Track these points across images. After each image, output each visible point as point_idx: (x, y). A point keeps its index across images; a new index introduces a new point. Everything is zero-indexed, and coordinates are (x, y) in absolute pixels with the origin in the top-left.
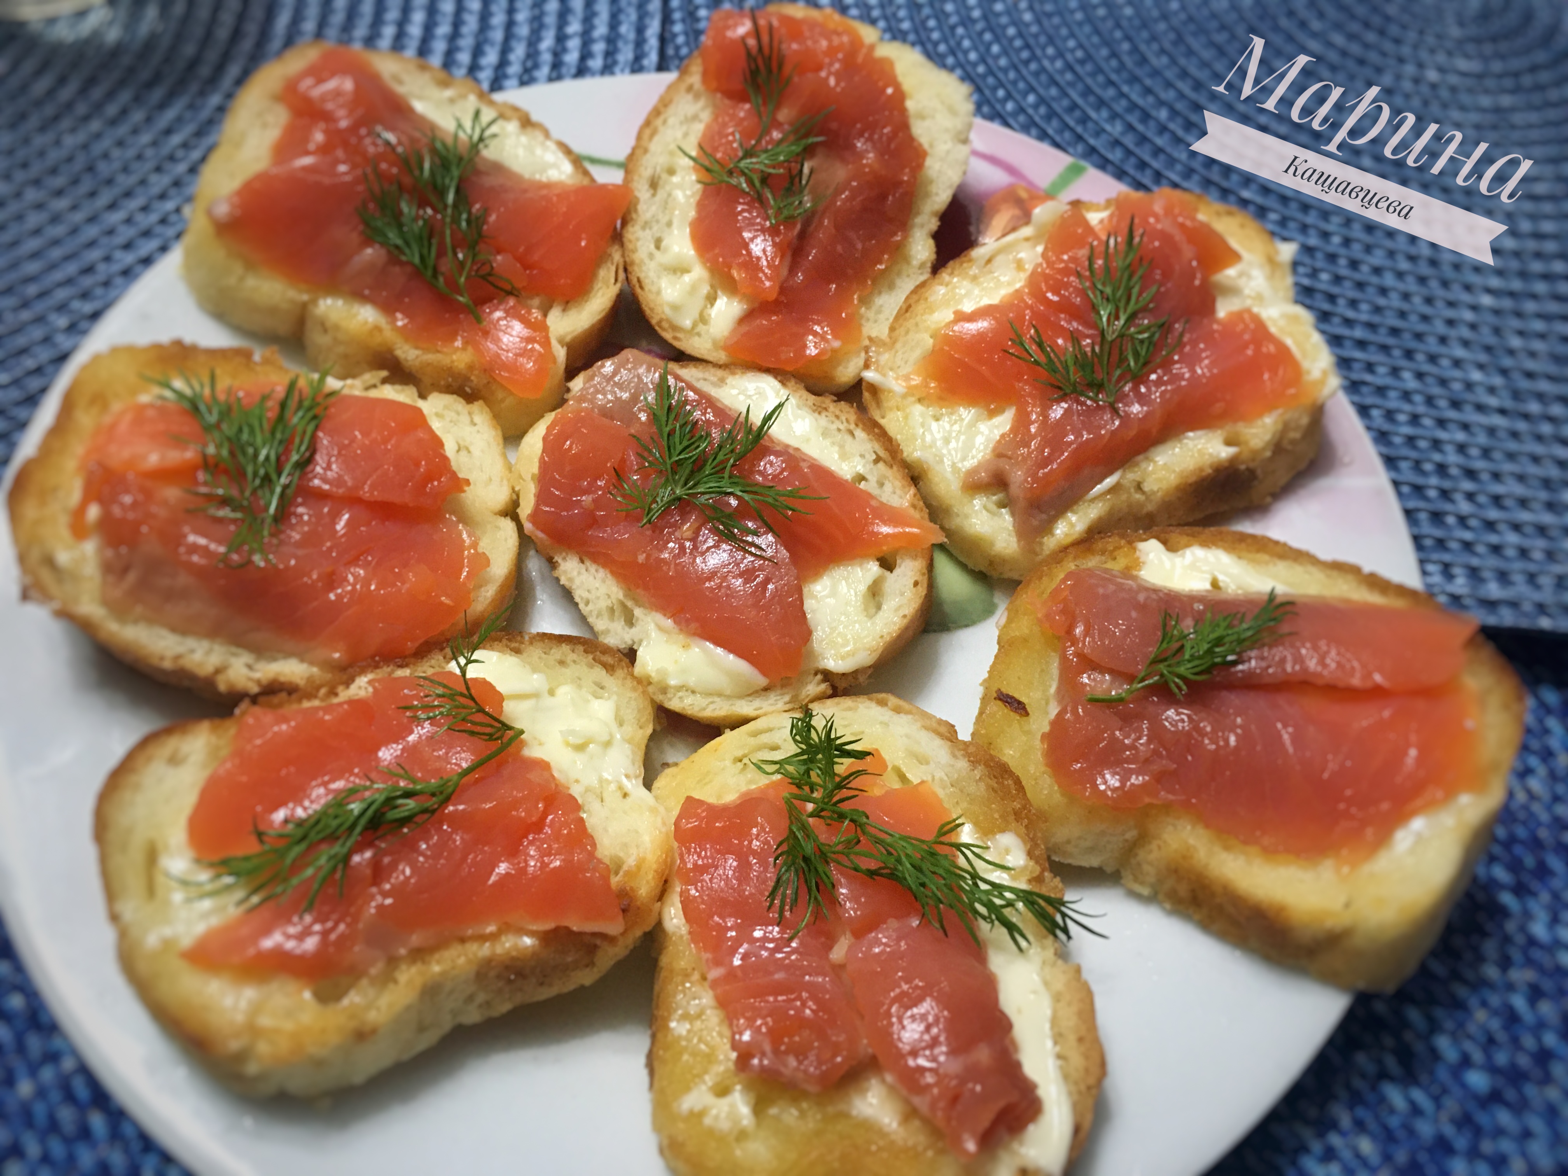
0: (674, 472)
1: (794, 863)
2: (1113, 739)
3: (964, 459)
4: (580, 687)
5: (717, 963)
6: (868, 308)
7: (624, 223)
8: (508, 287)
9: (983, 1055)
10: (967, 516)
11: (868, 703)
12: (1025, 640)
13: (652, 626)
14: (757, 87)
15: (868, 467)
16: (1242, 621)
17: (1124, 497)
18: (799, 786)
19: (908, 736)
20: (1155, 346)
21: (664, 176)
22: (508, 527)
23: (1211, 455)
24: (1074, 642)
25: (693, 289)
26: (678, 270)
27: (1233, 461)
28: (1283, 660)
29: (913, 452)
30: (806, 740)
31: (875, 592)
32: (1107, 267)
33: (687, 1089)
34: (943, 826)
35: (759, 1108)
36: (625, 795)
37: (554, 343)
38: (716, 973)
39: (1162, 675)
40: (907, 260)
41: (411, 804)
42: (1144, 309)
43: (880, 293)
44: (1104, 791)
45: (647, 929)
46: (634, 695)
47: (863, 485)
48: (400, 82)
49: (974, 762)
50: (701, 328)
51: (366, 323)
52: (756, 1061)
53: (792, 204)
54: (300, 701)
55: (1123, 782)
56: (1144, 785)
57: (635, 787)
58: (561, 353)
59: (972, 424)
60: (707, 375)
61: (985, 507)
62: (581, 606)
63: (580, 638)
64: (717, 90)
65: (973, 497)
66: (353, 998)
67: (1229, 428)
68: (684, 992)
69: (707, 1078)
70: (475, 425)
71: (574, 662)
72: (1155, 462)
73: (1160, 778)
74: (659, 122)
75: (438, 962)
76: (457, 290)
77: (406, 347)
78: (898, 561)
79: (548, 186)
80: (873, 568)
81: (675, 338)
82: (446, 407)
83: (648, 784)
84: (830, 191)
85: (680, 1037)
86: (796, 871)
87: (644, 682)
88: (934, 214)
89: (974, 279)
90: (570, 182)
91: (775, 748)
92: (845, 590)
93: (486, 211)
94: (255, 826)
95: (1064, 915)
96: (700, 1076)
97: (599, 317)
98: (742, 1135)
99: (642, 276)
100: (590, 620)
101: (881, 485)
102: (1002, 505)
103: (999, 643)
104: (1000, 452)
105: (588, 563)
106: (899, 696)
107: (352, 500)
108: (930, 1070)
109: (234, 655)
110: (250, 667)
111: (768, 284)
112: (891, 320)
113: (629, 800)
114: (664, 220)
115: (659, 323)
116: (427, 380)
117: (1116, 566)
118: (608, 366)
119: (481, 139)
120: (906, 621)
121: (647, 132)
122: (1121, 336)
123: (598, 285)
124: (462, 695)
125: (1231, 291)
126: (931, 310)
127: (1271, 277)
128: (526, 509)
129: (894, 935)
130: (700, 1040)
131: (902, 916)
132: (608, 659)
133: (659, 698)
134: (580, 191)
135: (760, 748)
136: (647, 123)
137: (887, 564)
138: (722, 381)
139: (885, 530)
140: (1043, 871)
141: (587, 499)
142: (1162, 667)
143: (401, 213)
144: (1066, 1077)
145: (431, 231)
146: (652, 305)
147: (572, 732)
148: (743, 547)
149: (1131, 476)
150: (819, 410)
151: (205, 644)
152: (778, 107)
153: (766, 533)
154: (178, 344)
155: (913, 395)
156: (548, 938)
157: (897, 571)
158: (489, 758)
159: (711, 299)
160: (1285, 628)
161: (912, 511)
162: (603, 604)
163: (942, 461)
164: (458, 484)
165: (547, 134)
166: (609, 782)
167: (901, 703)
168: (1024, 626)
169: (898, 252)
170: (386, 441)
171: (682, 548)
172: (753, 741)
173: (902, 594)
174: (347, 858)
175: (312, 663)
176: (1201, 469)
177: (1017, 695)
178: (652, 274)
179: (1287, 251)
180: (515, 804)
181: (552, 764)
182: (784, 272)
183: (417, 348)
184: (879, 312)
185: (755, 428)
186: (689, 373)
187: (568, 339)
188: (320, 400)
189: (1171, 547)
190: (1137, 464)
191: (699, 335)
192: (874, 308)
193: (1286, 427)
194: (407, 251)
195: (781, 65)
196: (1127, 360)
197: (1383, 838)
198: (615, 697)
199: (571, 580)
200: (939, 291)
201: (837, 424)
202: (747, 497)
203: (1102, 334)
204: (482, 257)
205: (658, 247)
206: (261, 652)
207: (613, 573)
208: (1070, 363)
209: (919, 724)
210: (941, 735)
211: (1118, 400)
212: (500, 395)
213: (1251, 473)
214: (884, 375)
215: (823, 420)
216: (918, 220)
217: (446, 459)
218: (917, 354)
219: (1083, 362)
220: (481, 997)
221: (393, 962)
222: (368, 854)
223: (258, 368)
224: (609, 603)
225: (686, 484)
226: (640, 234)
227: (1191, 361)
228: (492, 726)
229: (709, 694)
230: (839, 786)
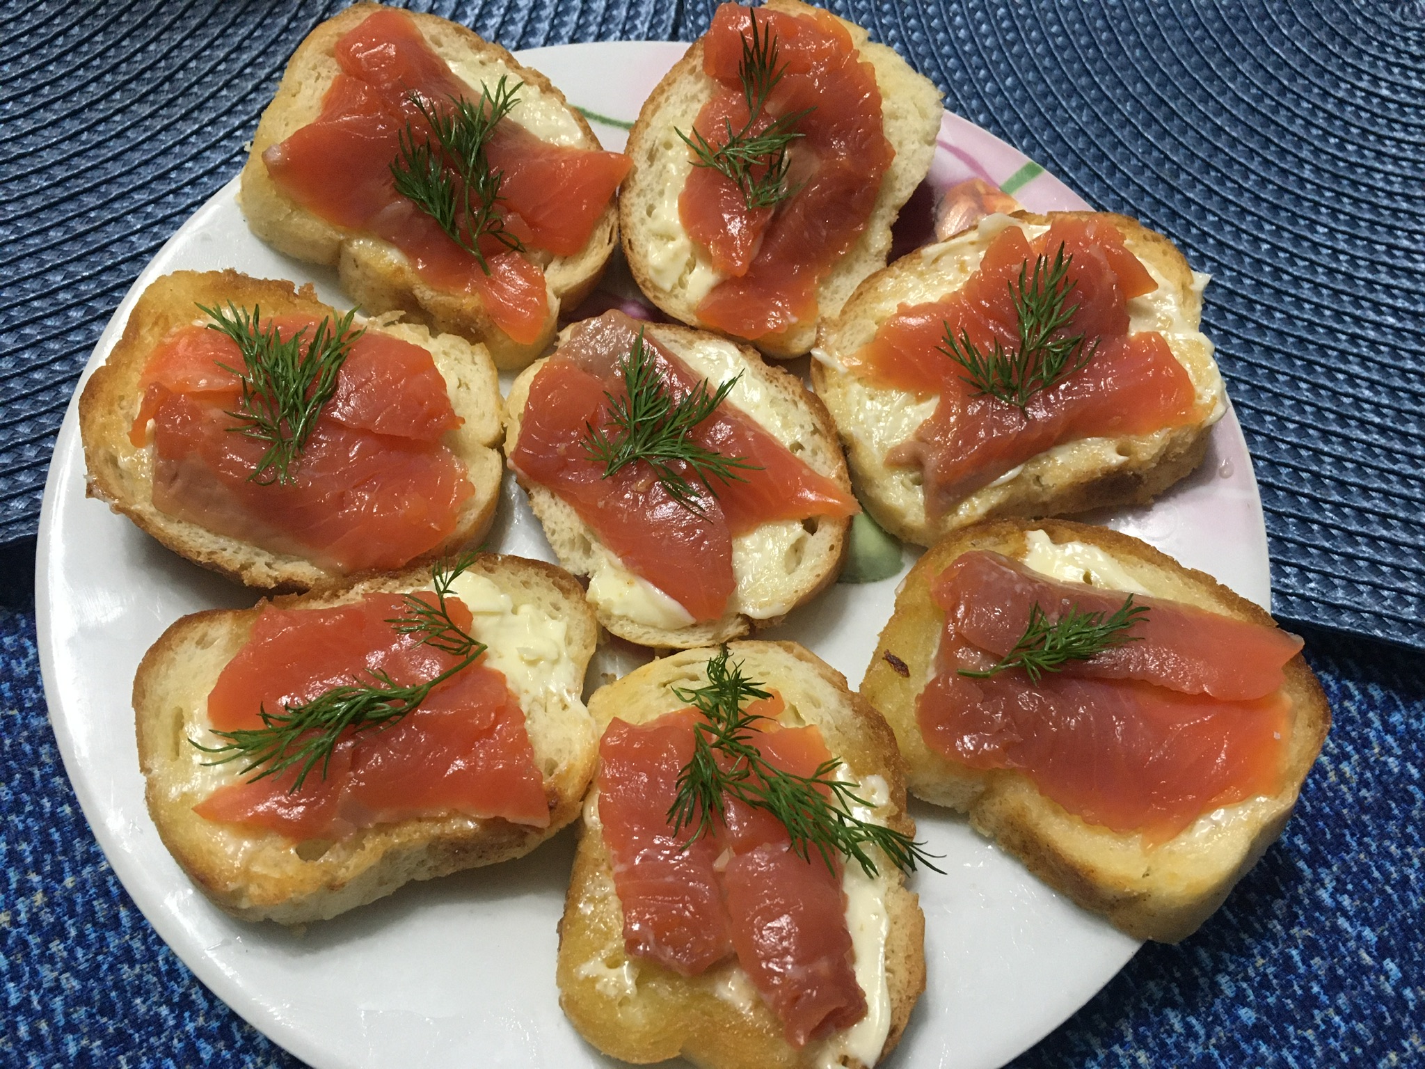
0: (636, 430)
1: (693, 787)
2: (974, 710)
3: (890, 437)
4: (539, 607)
5: (622, 860)
6: (826, 288)
7: (623, 189)
8: (515, 243)
9: (823, 966)
10: (885, 489)
11: (777, 648)
12: (917, 609)
13: (604, 561)
14: (750, 79)
15: (807, 436)
16: (1099, 622)
17: (1023, 487)
18: (709, 717)
19: (806, 681)
20: (1066, 358)
21: (662, 149)
22: (494, 456)
23: (1103, 461)
24: (955, 620)
25: (676, 255)
26: (667, 237)
27: (1121, 469)
28: (1128, 661)
29: (847, 426)
30: (719, 678)
31: (797, 549)
32: (1036, 286)
33: (586, 959)
34: (822, 765)
35: (639, 983)
36: (565, 707)
37: (549, 292)
38: (620, 868)
39: (1023, 661)
40: (866, 248)
41: (387, 707)
42: (1063, 325)
43: (839, 275)
44: (961, 753)
45: (570, 822)
46: (583, 618)
47: (798, 454)
48: (439, 45)
49: (857, 712)
50: (679, 290)
51: (391, 263)
52: (641, 948)
53: (768, 191)
54: (308, 600)
55: (977, 747)
56: (994, 752)
57: (574, 700)
58: (555, 304)
59: (902, 407)
60: (678, 337)
61: (902, 483)
62: (548, 535)
63: (543, 563)
64: (714, 77)
65: (893, 472)
66: (328, 858)
67: (1123, 439)
68: (593, 880)
69: (603, 952)
70: (475, 363)
71: (537, 584)
72: (1055, 461)
73: (1007, 748)
74: (662, 99)
75: (398, 836)
76: (469, 242)
77: (423, 288)
78: (820, 526)
79: (559, 150)
80: (798, 528)
81: (655, 297)
82: (452, 347)
83: (585, 699)
84: (804, 181)
85: (585, 916)
86: (694, 795)
87: (592, 607)
88: (895, 207)
89: (921, 275)
90: (578, 147)
91: (694, 678)
92: (771, 547)
93: (502, 174)
94: (262, 710)
95: (911, 853)
96: (597, 950)
97: (591, 274)
98: (624, 1001)
99: (633, 239)
100: (554, 547)
101: (814, 453)
102: (917, 482)
103: (896, 605)
104: (922, 436)
105: (557, 499)
106: (801, 645)
107: (364, 432)
108: (778, 974)
109: (257, 554)
110: (269, 565)
111: (739, 263)
112: (846, 300)
113: (568, 712)
114: (657, 188)
115: (644, 283)
116: (440, 318)
117: (1004, 550)
118: (595, 323)
119: (505, 105)
120: (818, 580)
121: (651, 107)
122: (1039, 348)
123: (594, 244)
124: (438, 613)
125: (1146, 312)
126: (879, 299)
127: (1183, 304)
128: (510, 446)
129: (767, 857)
130: (601, 920)
131: (776, 841)
132: (564, 583)
133: (604, 622)
134: (588, 156)
135: (681, 678)
136: (652, 99)
137: (811, 526)
138: (691, 343)
139: (811, 496)
140: (901, 811)
141: (561, 447)
142: (1024, 655)
143: (429, 171)
144: (890, 987)
145: (452, 191)
146: (638, 266)
147: (527, 650)
148: (687, 506)
149: (1033, 470)
150: (770, 379)
151: (235, 544)
152: (767, 99)
153: (707, 495)
154: (231, 272)
155: (854, 374)
156: (486, 824)
157: (817, 534)
158: (456, 670)
159: (691, 266)
160: (1134, 633)
161: (837, 482)
162: (566, 536)
163: (870, 437)
164: (455, 421)
165: (563, 100)
166: (553, 694)
167: (805, 652)
168: (919, 596)
169: (859, 241)
170: (397, 381)
171: (636, 500)
172: (677, 671)
173: (819, 556)
174: (333, 745)
175: (320, 568)
176: (1093, 472)
177: (902, 658)
178: (641, 238)
179: (1201, 279)
180: (473, 712)
181: (508, 676)
182: (756, 252)
183: (432, 290)
184: (836, 292)
185: (712, 396)
186: (662, 334)
187: (563, 290)
188: (344, 340)
189: (1056, 539)
190: (1038, 461)
191: (676, 297)
192: (832, 288)
193: (1173, 442)
194: (431, 206)
195: (773, 62)
196: (1041, 369)
197: (1186, 823)
198: (567, 618)
199: (542, 511)
200: (888, 283)
201: (785, 395)
202: (694, 463)
203: (1023, 343)
204: (495, 216)
205: (649, 213)
206: (281, 553)
207: (577, 511)
208: (991, 364)
209: (816, 671)
210: (834, 685)
211: (1027, 405)
212: (499, 338)
213: (1138, 478)
214: (831, 355)
215: (773, 390)
216: (881, 212)
217: (446, 399)
218: (862, 337)
219: (1003, 367)
220: (431, 863)
221: (362, 832)
222: (349, 744)
223: (297, 301)
224: (571, 535)
225: (645, 444)
226: (635, 200)
227: (1097, 376)
228: (460, 642)
229: (644, 625)
230: (741, 725)
